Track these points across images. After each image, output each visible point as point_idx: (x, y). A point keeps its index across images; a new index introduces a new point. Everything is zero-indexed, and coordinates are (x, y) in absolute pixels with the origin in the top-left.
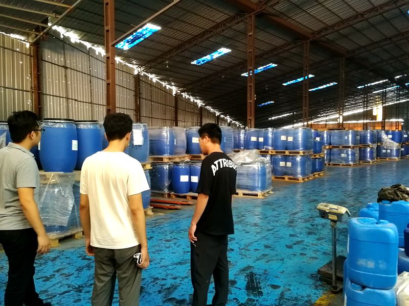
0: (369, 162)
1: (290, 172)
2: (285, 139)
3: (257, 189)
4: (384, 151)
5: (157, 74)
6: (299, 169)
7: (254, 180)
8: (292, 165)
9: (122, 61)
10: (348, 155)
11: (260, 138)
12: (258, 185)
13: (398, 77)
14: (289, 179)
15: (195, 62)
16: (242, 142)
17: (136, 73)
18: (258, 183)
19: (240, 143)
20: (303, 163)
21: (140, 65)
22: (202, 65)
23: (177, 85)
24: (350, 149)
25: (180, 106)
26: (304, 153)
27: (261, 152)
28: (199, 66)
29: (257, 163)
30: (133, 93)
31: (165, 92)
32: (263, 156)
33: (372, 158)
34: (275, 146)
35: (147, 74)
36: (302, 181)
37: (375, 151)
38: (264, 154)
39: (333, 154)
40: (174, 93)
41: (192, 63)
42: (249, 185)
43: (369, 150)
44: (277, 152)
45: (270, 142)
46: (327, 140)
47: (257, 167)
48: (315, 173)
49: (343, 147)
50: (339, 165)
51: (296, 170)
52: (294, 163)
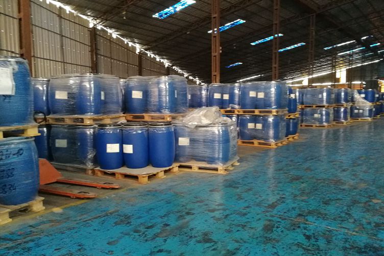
0: (343, 123)
1: (261, 135)
2: (255, 96)
3: (217, 161)
4: (356, 111)
5: (117, 29)
6: (271, 132)
7: (213, 149)
8: (263, 126)
9: (73, 11)
10: (322, 115)
11: (224, 95)
12: (219, 155)
13: (365, 38)
14: (260, 144)
15: (156, 16)
16: (204, 100)
17: (91, 26)
18: (219, 153)
19: (202, 101)
20: (276, 124)
21: (95, 18)
22: (165, 19)
23: (140, 41)
24: (324, 109)
25: (144, 65)
26: (277, 112)
27: (226, 112)
28: (161, 20)
29: (217, 125)
30: (88, 49)
31: (128, 50)
32: (227, 116)
33: (345, 118)
34: (242, 104)
35: (105, 28)
36: (275, 147)
37: (349, 110)
38: (229, 114)
39: (306, 115)
40: (138, 51)
41: (154, 16)
42: (206, 155)
43: (342, 110)
44: (244, 112)
45: (237, 99)
46: (299, 99)
47: (217, 130)
48: (290, 136)
49: (317, 107)
50: (312, 126)
51: (268, 133)
52: (265, 125)
